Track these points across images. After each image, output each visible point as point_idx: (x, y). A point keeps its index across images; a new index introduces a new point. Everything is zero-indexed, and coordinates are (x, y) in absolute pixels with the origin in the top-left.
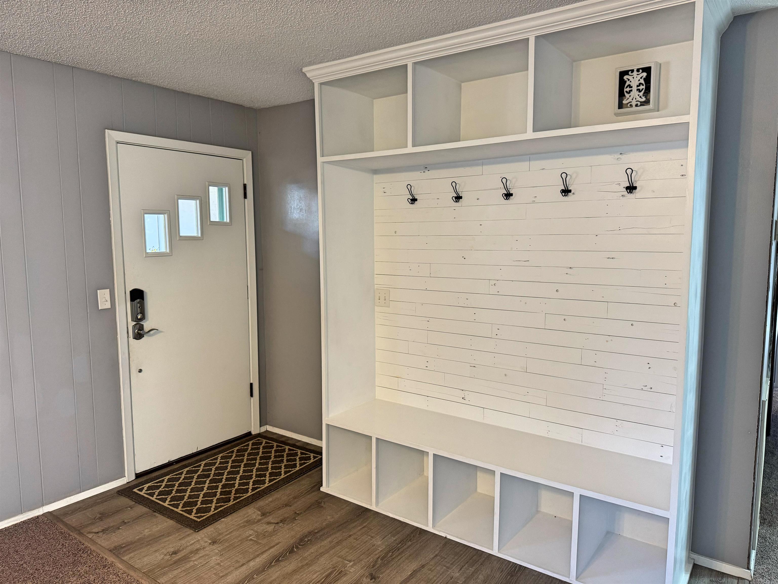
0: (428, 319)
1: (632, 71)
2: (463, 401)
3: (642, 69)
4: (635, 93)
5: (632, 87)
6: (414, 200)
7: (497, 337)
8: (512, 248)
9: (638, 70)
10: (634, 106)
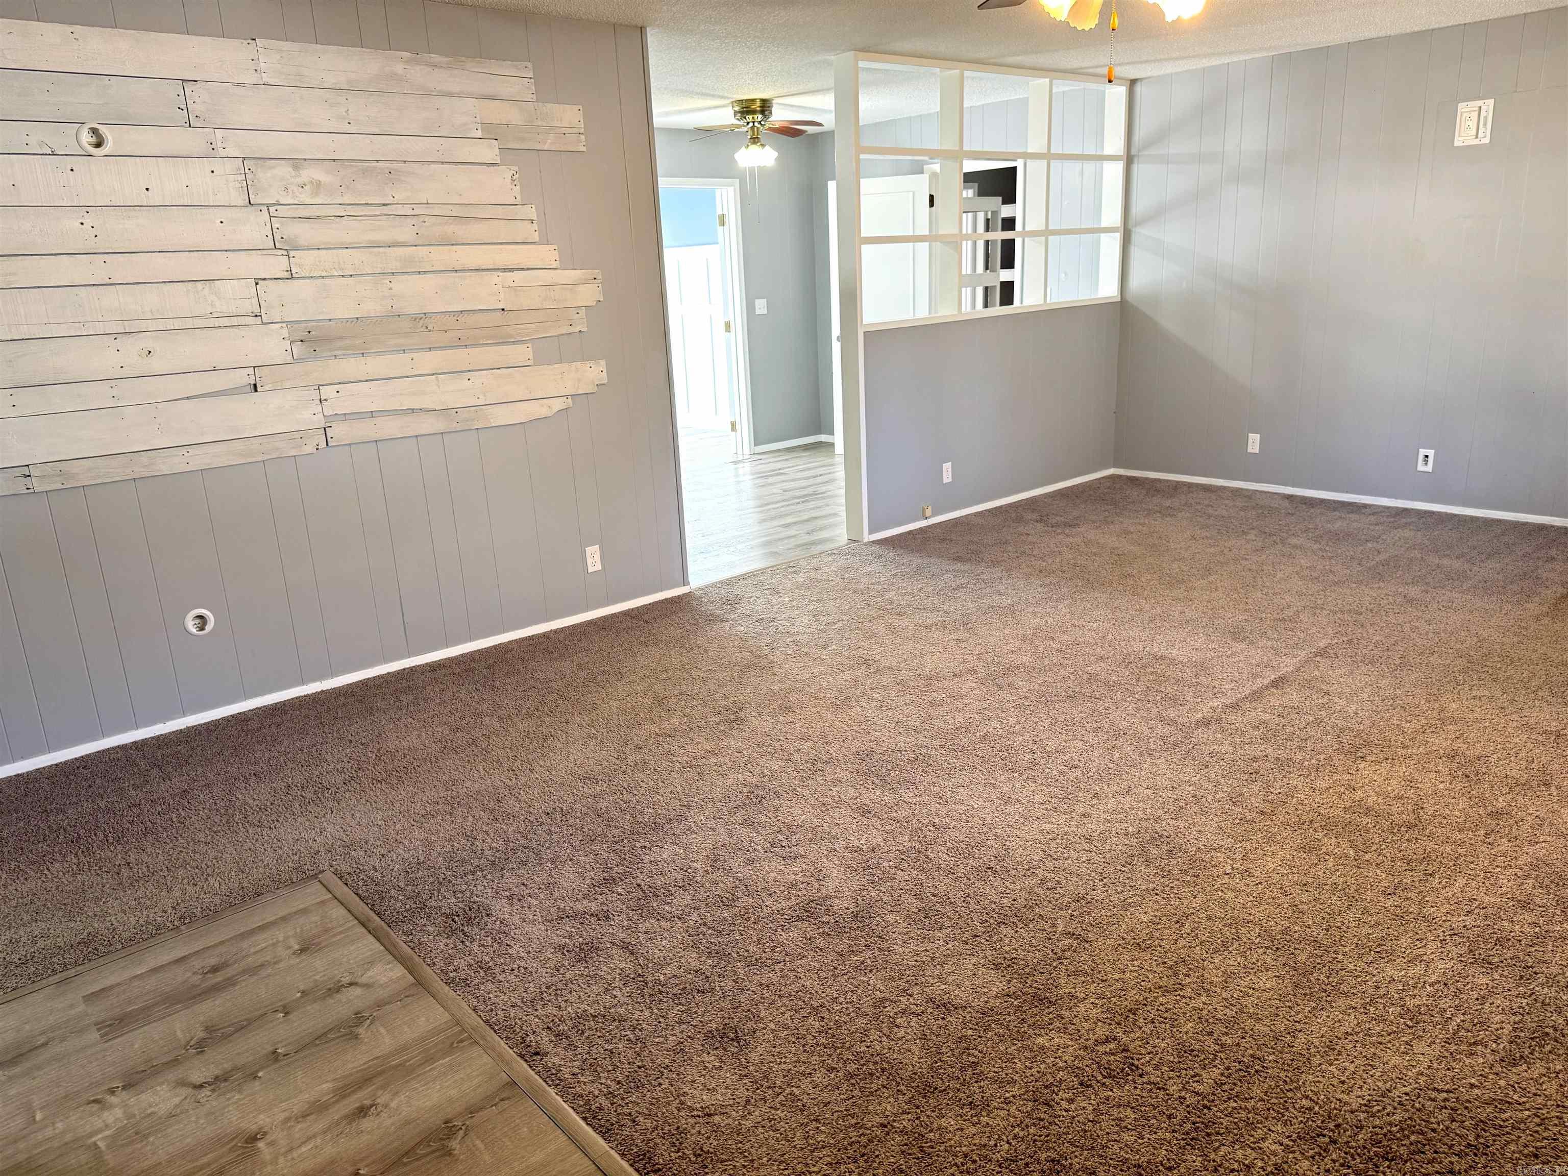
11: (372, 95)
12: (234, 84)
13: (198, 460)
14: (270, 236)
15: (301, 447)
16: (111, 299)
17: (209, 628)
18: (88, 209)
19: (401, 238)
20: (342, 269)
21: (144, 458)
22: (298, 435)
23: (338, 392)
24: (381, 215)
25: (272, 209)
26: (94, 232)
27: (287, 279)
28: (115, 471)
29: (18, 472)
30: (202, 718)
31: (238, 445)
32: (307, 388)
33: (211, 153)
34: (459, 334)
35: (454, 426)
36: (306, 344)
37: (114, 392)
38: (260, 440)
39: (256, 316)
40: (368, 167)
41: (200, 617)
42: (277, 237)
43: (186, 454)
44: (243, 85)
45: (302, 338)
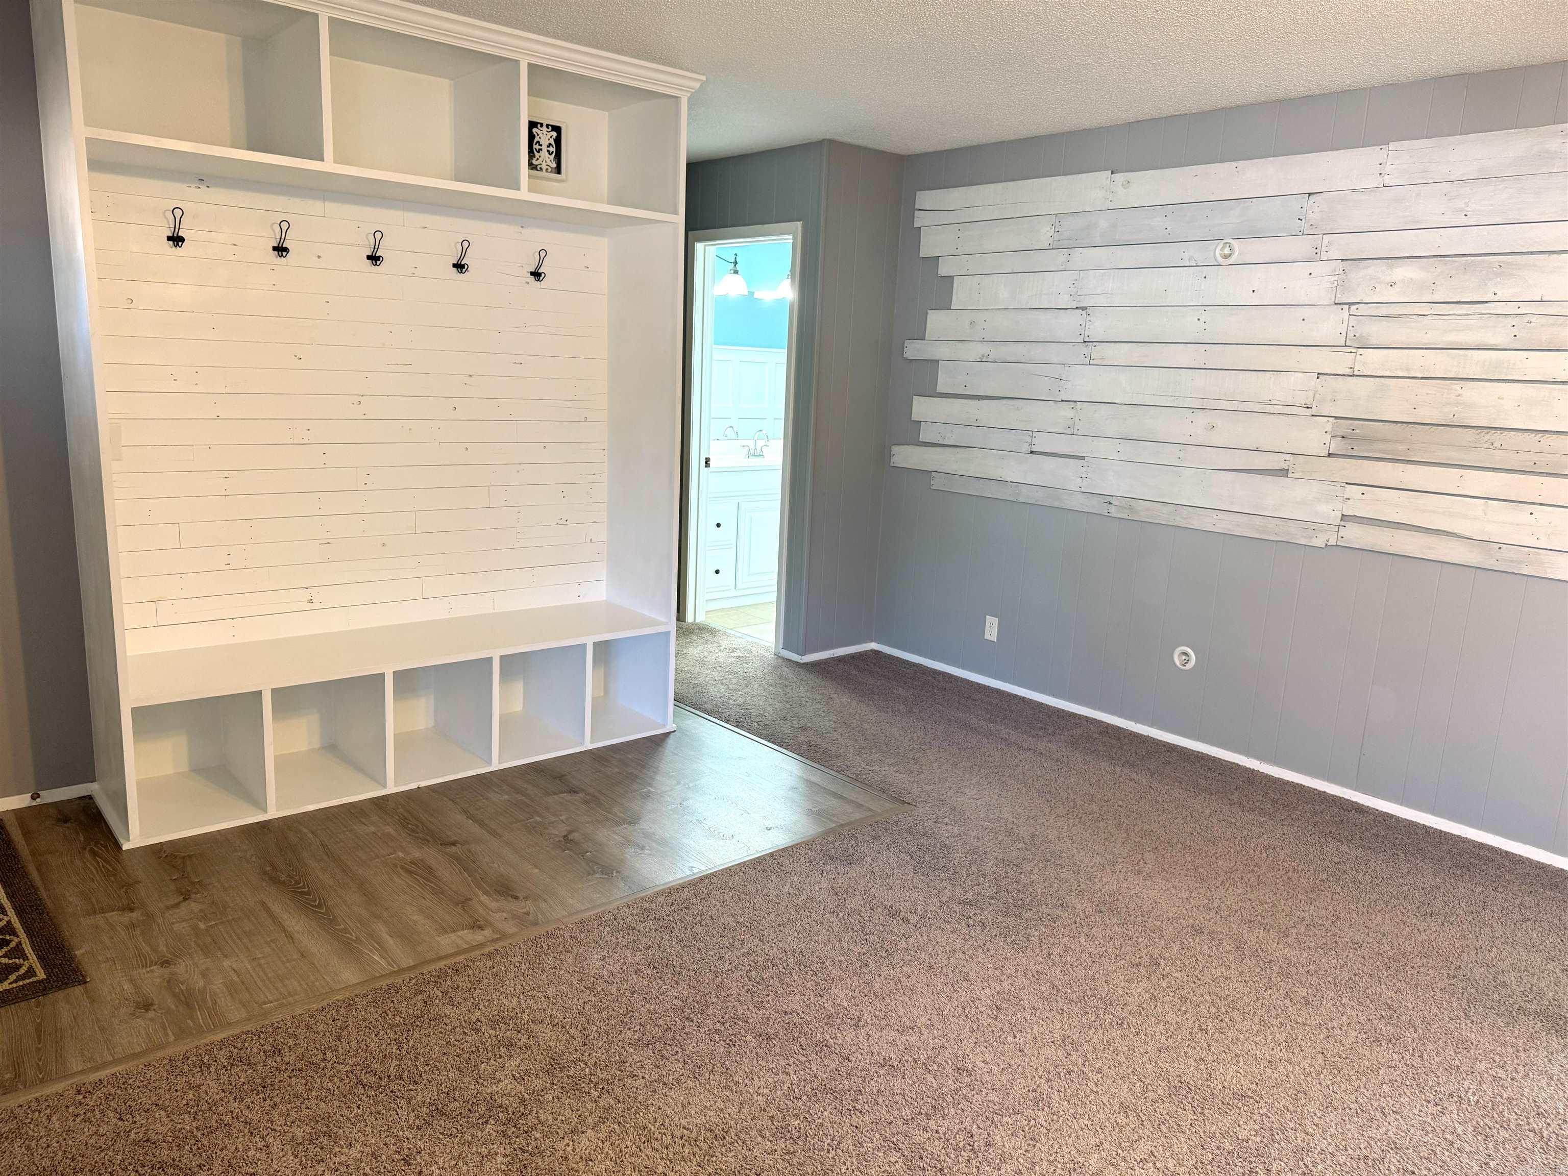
0: (225, 474)
1: (542, 125)
2: (310, 606)
3: (551, 126)
4: (544, 153)
5: (541, 145)
6: (176, 240)
7: (366, 487)
8: (384, 344)
9: (547, 126)
10: (544, 170)
11: (1504, 181)
12: (1354, 191)
13: (1223, 524)
14: (1344, 334)
15: (1311, 538)
16: (1200, 380)
17: (1190, 666)
18: (1206, 308)
19: (1492, 341)
20: (1408, 370)
21: (1185, 511)
22: (1311, 526)
23: (1363, 494)
24: (1474, 314)
25: (1353, 307)
26: (1205, 326)
27: (1349, 375)
28: (1163, 516)
29: (1108, 499)
30: (1161, 736)
31: (1258, 521)
32: (1333, 484)
33: (1316, 256)
34: (1535, 458)
35: (1490, 563)
36: (1344, 441)
37: (1181, 455)
38: (1278, 521)
39: (1308, 408)
40: (1472, 261)
41: (1185, 654)
42: (1351, 335)
43: (1215, 517)
44: (1362, 191)
45: (1344, 435)
